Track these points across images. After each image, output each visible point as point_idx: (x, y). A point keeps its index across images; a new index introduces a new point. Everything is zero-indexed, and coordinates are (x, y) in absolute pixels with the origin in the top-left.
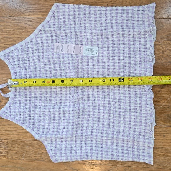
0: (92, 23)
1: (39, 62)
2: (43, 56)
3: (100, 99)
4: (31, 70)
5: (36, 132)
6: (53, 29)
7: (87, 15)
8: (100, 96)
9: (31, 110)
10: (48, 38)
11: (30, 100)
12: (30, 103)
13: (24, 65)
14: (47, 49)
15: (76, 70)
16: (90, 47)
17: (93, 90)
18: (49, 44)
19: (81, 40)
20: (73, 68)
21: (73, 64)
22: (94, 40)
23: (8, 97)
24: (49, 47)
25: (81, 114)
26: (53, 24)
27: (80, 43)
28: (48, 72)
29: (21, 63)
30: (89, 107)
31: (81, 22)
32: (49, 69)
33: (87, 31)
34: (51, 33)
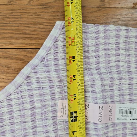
0: (130, 60)
2: (34, 127)
6: (55, 73)
7: (122, 46)
10: (44, 91)
14: (42, 114)
16: (127, 106)
18: (46, 103)
19: (111, 93)
22: (134, 92)
24: (47, 110)
26: (53, 63)
27: (110, 100)
31: (111, 59)
33: (124, 77)
34: (50, 82)
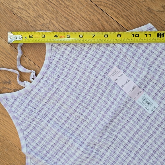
1: (83, 73)
2: (92, 70)
3: (120, 159)
4: (68, 76)
5: (27, 143)
6: (126, 50)
8: (121, 156)
9: (38, 117)
10: (112, 55)
11: (44, 105)
12: (42, 109)
13: (64, 64)
14: (102, 66)
15: (117, 112)
16: (150, 99)
17: (118, 145)
18: (108, 62)
19: (147, 84)
20: (117, 108)
21: (119, 105)
22: (159, 94)
24: (106, 66)
25: (88, 160)
27: (143, 88)
28: (85, 91)
29: (63, 59)
30: (101, 158)
31: (162, 66)
32: (88, 89)
33: (161, 81)
34: (119, 53)
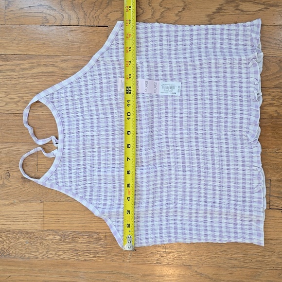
0: (171, 48)
1: (97, 105)
2: (102, 96)
3: (186, 156)
4: (86, 117)
5: (95, 205)
6: (116, 58)
7: (164, 38)
8: (186, 152)
9: (87, 174)
10: (109, 71)
11: (85, 160)
12: (85, 165)
13: (75, 111)
14: (107, 87)
15: (150, 116)
16: (169, 83)
17: (175, 144)
18: (110, 80)
19: (156, 73)
20: (146, 113)
21: (146, 108)
22: (174, 73)
23: (53, 156)
24: (110, 85)
25: (159, 178)
26: (115, 51)
27: (155, 78)
28: (110, 120)
29: (70, 107)
30: (169, 168)
31: (156, 48)
32: (111, 116)
33: (165, 61)
34: (113, 65)
